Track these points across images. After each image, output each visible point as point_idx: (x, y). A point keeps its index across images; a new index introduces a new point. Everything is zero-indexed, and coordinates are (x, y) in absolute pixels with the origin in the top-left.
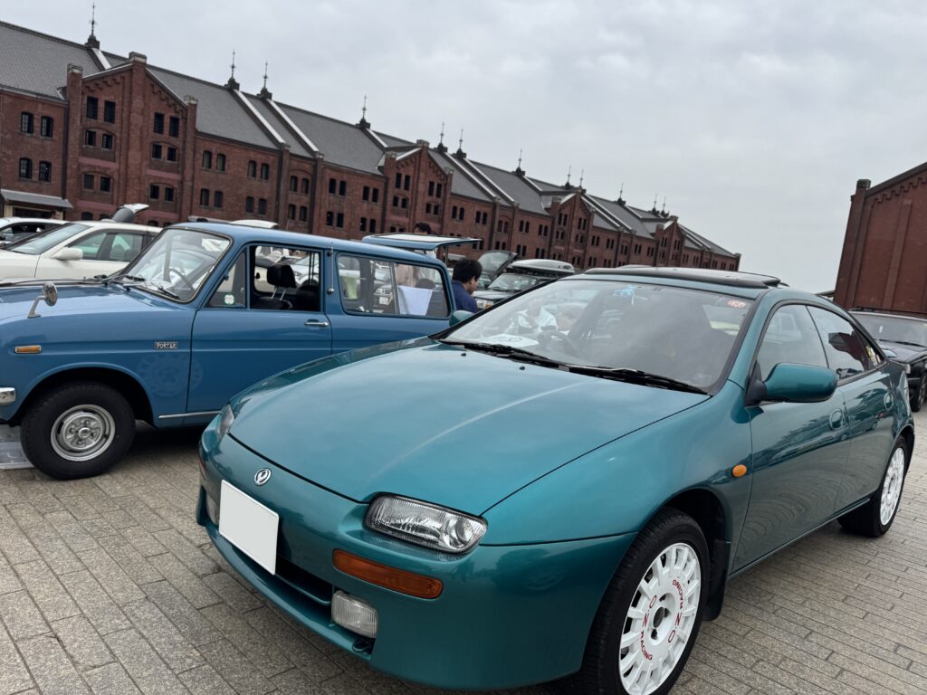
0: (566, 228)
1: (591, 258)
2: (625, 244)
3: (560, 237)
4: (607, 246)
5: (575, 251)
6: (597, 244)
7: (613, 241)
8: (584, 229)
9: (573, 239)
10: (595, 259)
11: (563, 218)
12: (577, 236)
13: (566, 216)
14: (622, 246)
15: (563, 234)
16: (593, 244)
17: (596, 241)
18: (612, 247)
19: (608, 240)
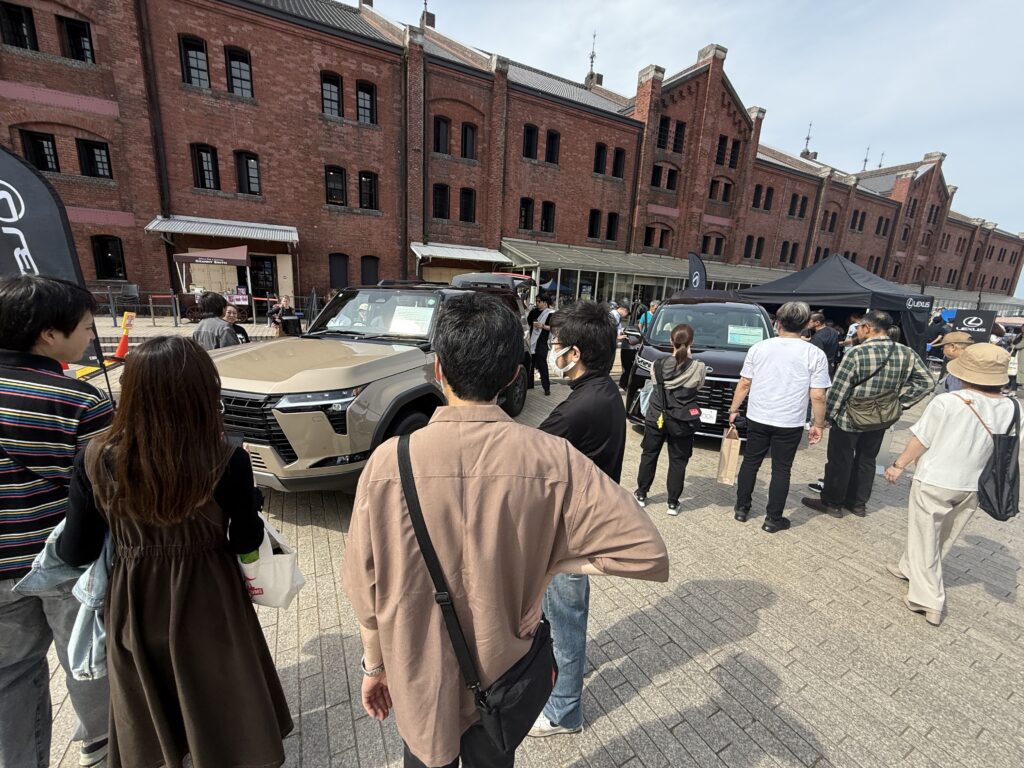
0: (681, 159)
1: (750, 238)
2: (833, 208)
3: (664, 181)
4: (792, 212)
5: (708, 219)
6: (767, 206)
7: (805, 199)
8: (733, 165)
9: (702, 189)
10: (761, 240)
11: (672, 128)
12: (714, 183)
13: (681, 126)
14: (826, 212)
15: (672, 174)
16: (756, 204)
17: (763, 198)
18: (802, 215)
19: (795, 197)
